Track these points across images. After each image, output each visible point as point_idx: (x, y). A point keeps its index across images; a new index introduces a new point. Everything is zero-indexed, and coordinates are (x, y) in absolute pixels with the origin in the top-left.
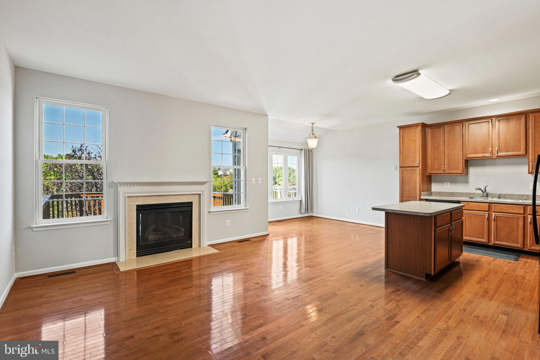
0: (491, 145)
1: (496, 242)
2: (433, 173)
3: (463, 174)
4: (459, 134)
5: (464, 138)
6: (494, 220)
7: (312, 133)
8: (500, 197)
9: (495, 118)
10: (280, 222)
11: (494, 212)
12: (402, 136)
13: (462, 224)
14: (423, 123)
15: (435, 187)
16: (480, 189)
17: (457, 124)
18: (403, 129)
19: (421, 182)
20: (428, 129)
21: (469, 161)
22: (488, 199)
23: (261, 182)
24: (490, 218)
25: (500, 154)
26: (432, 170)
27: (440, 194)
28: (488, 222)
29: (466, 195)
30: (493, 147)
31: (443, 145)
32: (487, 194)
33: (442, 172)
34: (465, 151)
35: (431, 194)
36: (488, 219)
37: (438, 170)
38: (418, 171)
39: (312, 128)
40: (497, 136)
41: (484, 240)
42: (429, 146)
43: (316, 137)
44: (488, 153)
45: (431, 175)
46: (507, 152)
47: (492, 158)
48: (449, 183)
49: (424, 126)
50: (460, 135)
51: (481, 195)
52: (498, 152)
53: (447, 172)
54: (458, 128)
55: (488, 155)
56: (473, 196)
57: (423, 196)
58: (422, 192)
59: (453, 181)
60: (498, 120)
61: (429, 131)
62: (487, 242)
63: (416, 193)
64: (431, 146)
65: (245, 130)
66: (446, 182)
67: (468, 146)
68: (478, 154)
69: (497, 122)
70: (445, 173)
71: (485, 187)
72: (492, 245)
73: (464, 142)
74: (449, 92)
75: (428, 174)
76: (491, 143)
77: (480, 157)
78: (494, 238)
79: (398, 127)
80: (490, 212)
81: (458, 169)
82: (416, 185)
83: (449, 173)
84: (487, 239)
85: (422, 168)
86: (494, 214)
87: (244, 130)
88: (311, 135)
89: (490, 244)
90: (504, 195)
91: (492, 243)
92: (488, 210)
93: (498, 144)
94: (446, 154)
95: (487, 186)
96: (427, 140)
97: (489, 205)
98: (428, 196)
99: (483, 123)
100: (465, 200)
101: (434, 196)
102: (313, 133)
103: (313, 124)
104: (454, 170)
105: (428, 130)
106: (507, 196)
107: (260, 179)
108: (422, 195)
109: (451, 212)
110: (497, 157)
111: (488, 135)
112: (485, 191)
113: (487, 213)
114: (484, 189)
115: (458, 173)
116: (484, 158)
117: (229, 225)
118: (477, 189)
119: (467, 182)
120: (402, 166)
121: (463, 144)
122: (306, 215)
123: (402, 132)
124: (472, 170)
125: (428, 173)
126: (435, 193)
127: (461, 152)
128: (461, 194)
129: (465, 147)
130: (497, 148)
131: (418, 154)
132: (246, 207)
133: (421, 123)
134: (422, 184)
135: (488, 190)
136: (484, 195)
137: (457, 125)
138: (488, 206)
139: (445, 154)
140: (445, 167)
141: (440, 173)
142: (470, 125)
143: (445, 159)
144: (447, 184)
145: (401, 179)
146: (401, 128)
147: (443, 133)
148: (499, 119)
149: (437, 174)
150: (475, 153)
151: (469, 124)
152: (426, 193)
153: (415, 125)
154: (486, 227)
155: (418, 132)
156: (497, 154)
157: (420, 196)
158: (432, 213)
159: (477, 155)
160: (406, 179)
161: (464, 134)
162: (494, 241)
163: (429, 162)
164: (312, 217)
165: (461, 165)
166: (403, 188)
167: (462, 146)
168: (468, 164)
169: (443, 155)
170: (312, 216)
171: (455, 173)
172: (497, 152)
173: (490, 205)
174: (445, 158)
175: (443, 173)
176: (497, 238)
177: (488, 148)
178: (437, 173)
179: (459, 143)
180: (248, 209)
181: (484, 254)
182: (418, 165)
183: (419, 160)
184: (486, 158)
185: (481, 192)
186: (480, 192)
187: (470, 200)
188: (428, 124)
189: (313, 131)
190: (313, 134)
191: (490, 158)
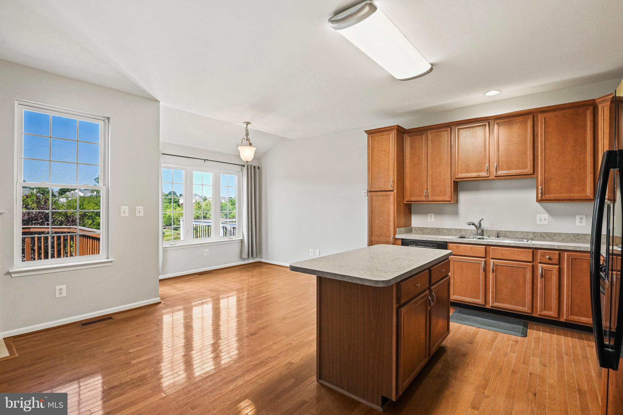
0: (487, 160)
1: (496, 304)
2: (413, 200)
3: (451, 201)
4: (446, 143)
5: (453, 149)
6: (493, 271)
7: (246, 138)
8: (499, 235)
9: (493, 121)
10: (201, 275)
11: (492, 259)
12: (372, 145)
13: (449, 284)
14: (398, 126)
15: (417, 221)
16: (473, 224)
17: (443, 129)
18: (373, 135)
19: (396, 213)
20: (407, 136)
21: (458, 183)
22: (483, 239)
23: (142, 214)
24: (487, 267)
25: (501, 173)
26: (411, 196)
27: (422, 230)
28: (484, 273)
29: (456, 233)
30: (490, 162)
31: (426, 161)
32: (483, 231)
33: (424, 199)
34: (453, 168)
35: (410, 231)
36: (485, 270)
37: (419, 196)
38: (392, 197)
39: (247, 131)
40: (496, 147)
41: (479, 301)
42: (407, 161)
43: (251, 144)
44: (484, 172)
45: (411, 204)
46: (509, 170)
47: (490, 178)
48: (433, 215)
49: (401, 132)
50: (448, 146)
51: (475, 233)
52: (498, 169)
53: (430, 199)
54: (445, 135)
55: (484, 174)
56: (465, 234)
57: (399, 234)
58: (397, 229)
59: (439, 213)
60: (497, 123)
61: (408, 141)
62: (484, 304)
63: (389, 231)
64: (410, 161)
65: (108, 122)
66: (430, 213)
67: (458, 160)
68: (470, 173)
69: (496, 126)
70: (428, 200)
71: (480, 221)
72: (490, 308)
73: (453, 155)
74: (430, 66)
75: (406, 202)
76: (487, 156)
77: (473, 176)
78: (493, 298)
79: (366, 132)
80: (487, 259)
81: (444, 195)
82: (389, 217)
83: (433, 200)
84: (484, 299)
85: (397, 193)
86: (492, 261)
87: (106, 121)
88: (245, 141)
89: (487, 307)
90: (504, 233)
91: (491, 305)
92: (484, 256)
93: (497, 157)
94: (430, 173)
95: (482, 220)
96: (405, 152)
97: (486, 248)
98: (406, 233)
99: (478, 128)
100: (454, 241)
101: (415, 233)
102: (248, 137)
103: (247, 125)
104: (439, 196)
105: (407, 138)
106: (508, 234)
107: (140, 208)
108: (397, 233)
109: (429, 269)
110: (496, 178)
111: (485, 145)
112: (480, 227)
113: (483, 260)
114: (479, 224)
115: (445, 200)
116: (478, 179)
117: (64, 294)
118: (469, 225)
119: (456, 213)
120: (371, 190)
121: (452, 158)
122: (251, 261)
123: (371, 140)
124: (464, 197)
125: (406, 200)
126: (415, 229)
127: (449, 170)
128: (449, 231)
129: (454, 163)
130: (496, 164)
131: (391, 173)
132: (108, 258)
133: (396, 126)
134: (398, 217)
135: (484, 226)
136: (479, 233)
137: (443, 131)
138: (484, 250)
139: (428, 173)
140: (428, 191)
141: (422, 200)
142: (461, 131)
143: (428, 181)
144: (431, 216)
145: (370, 210)
146: (370, 133)
147: (426, 143)
148: (498, 121)
149: (418, 202)
150: (467, 172)
151: (459, 129)
152: (403, 229)
153: (388, 128)
154: (482, 281)
155: (392, 140)
156: (496, 173)
157: (395, 234)
158: (390, 280)
159: (469, 175)
160: (377, 210)
161: (452, 143)
162: (493, 303)
163: (407, 184)
164: (259, 264)
165: (449, 188)
166: (373, 223)
167: (449, 161)
168: (459, 187)
169: (426, 174)
170: (260, 262)
171: (441, 200)
172: (496, 169)
173: (488, 247)
174: (428, 178)
175: (426, 200)
176: (496, 299)
177: (485, 164)
178: (418, 200)
179: (446, 157)
180: (111, 262)
181: (480, 326)
182: (391, 189)
183: (393, 181)
184: (481, 178)
185: (475, 229)
186: (473, 228)
187: (460, 240)
188: (406, 128)
189: (247, 134)
190: (247, 140)
191: (486, 179)
